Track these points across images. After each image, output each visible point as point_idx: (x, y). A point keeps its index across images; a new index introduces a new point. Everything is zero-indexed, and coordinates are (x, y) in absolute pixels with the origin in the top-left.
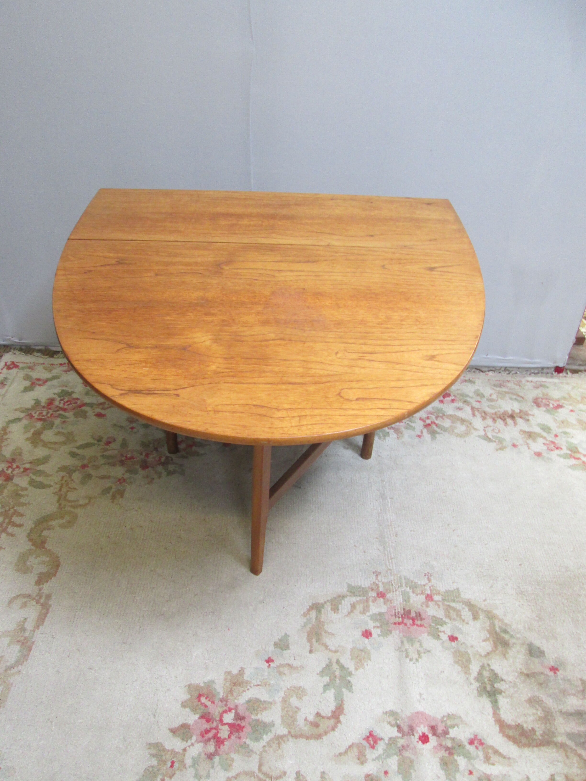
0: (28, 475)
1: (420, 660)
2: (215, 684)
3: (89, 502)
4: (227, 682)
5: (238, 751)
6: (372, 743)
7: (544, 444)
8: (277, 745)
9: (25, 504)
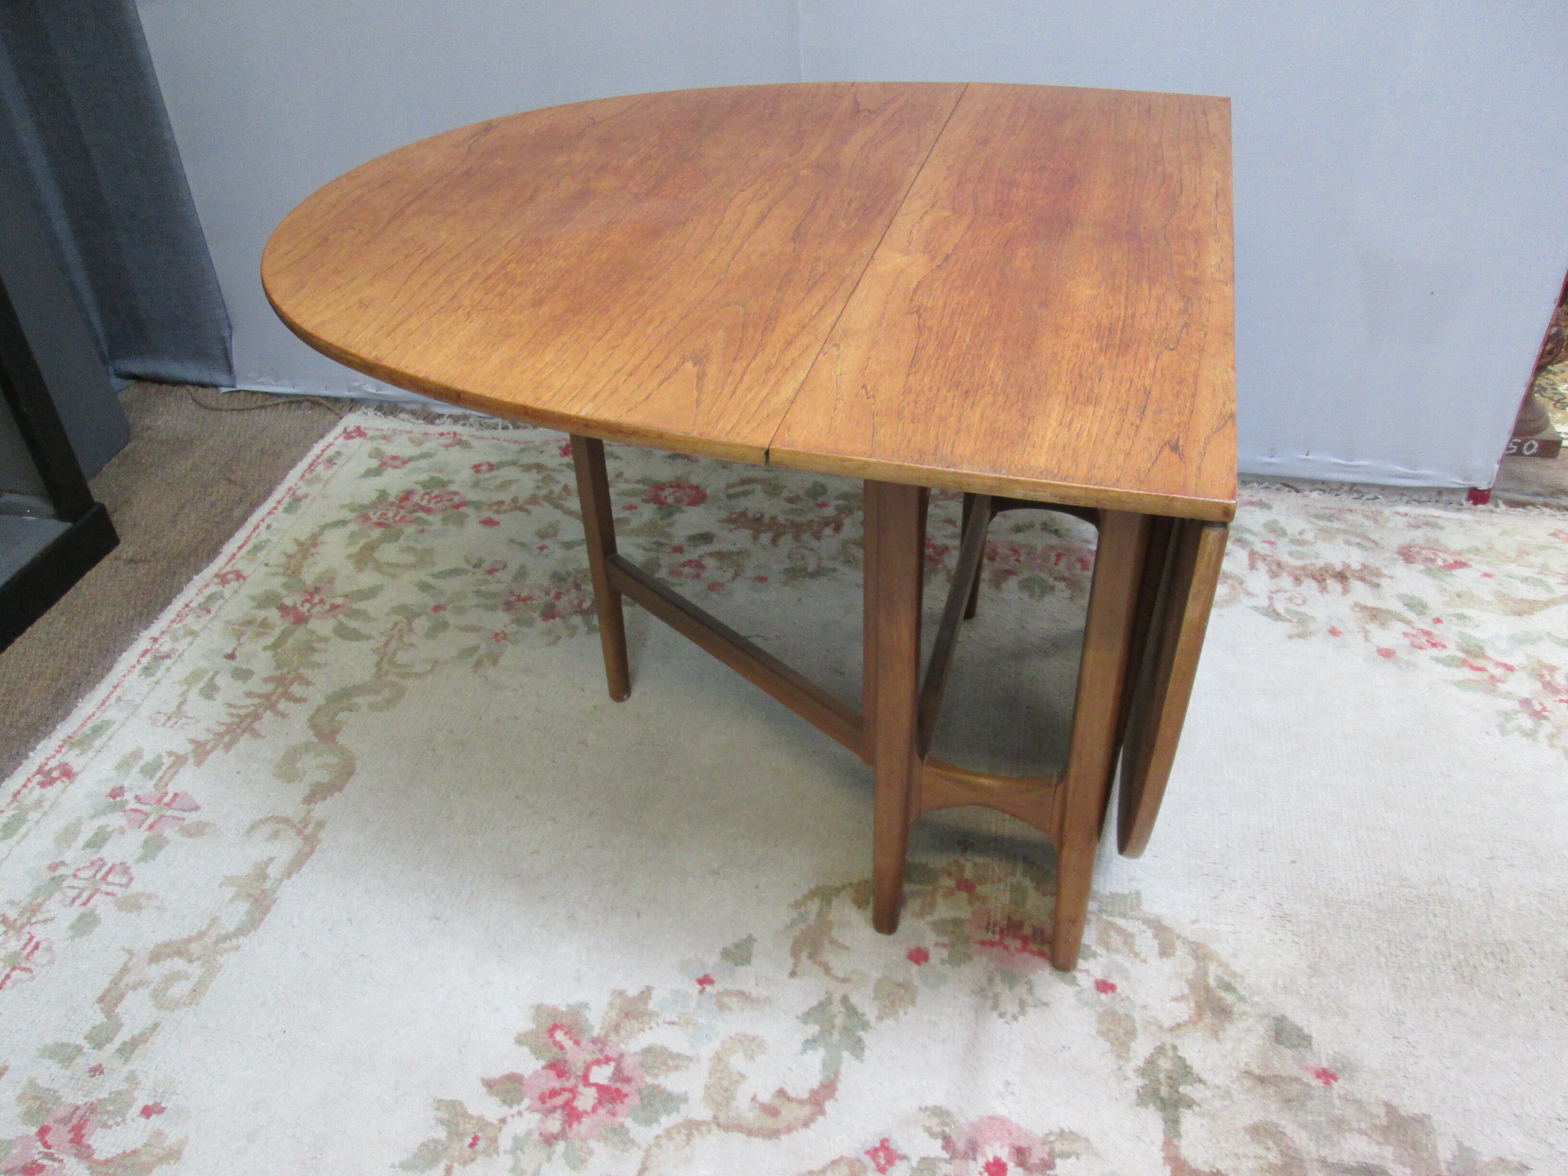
0: (335, 617)
1: (1021, 1018)
2: (590, 1009)
3: (433, 668)
4: (614, 1008)
5: (605, 1138)
6: (882, 1161)
7: (1405, 634)
8: (684, 1138)
9: (319, 665)
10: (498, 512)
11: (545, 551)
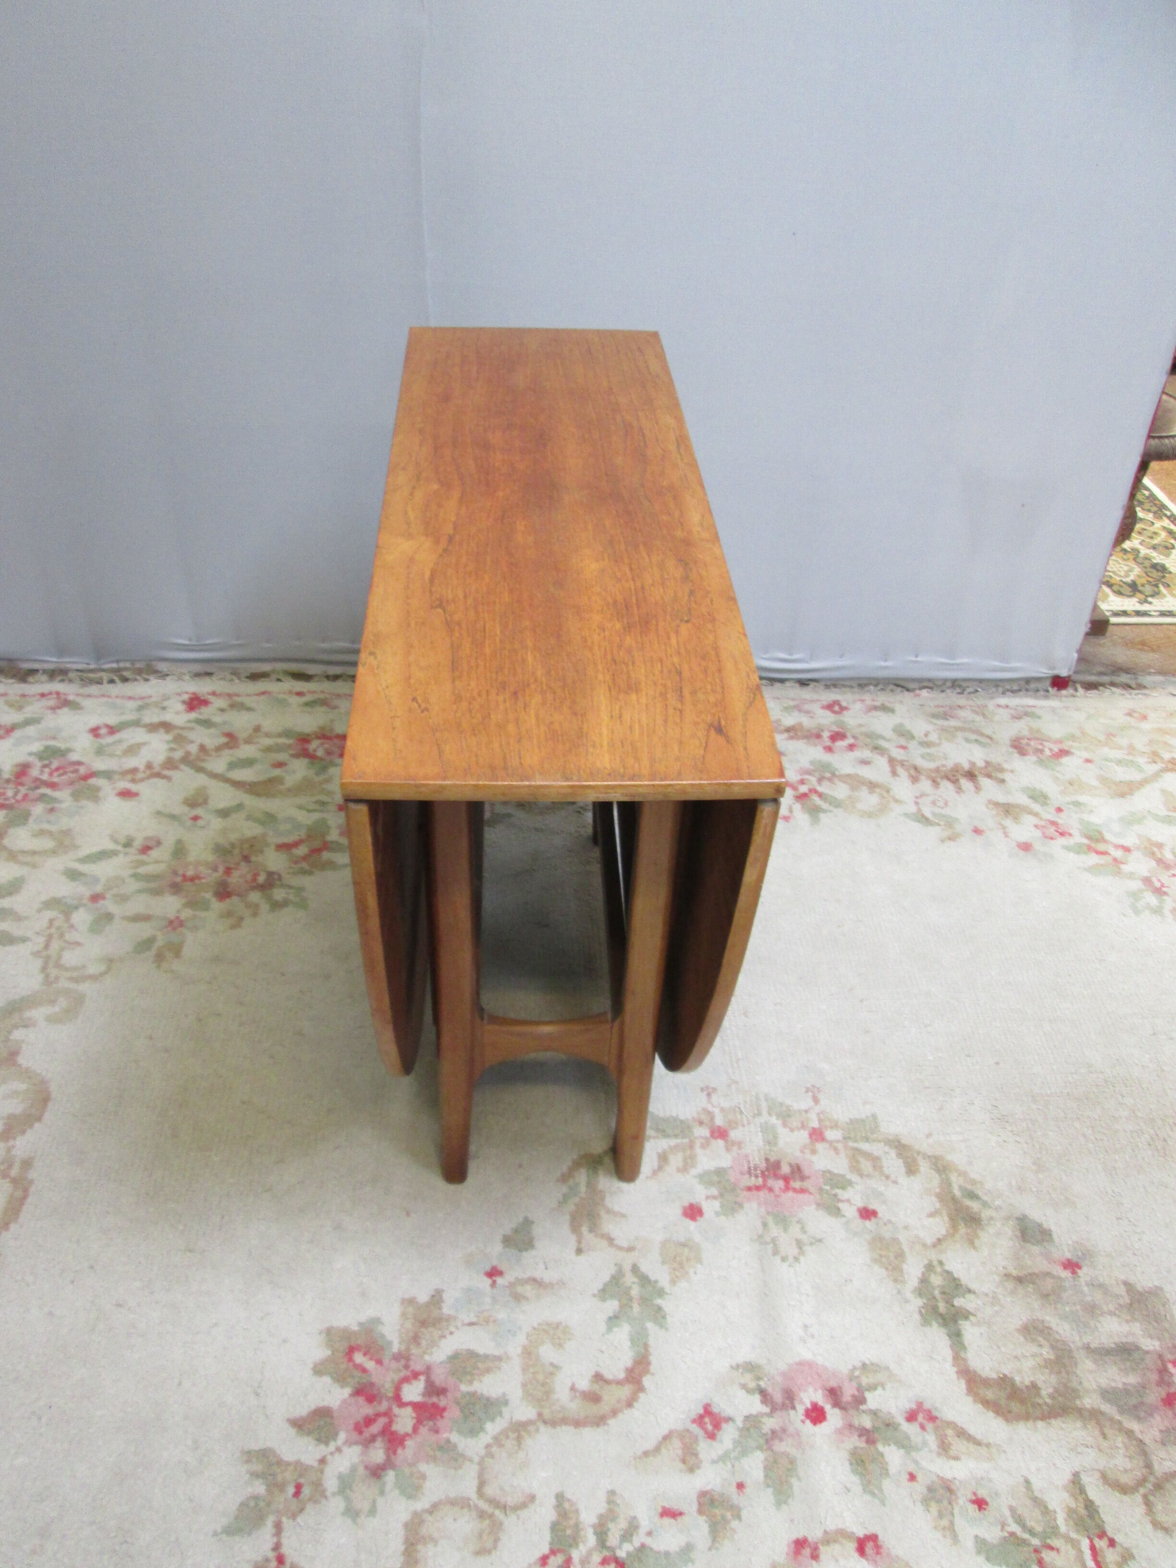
1: (802, 1259)
2: (383, 1324)
3: (109, 969)
4: (407, 1319)
5: (434, 1459)
6: (710, 1427)
8: (514, 1442)
10: (133, 781)
11: (200, 823)
